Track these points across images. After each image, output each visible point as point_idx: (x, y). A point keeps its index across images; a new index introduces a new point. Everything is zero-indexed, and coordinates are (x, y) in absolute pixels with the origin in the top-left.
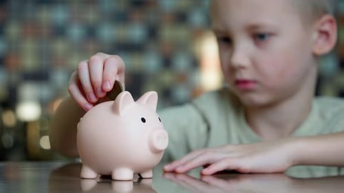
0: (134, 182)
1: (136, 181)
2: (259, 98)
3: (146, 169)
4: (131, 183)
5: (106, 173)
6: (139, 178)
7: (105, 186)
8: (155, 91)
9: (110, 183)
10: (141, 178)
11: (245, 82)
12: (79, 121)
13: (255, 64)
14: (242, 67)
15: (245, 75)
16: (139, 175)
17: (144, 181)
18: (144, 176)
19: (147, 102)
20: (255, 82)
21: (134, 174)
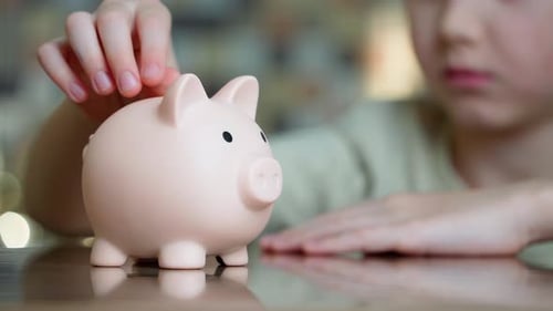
0: (207, 276)
1: (212, 271)
2: (493, 111)
3: (234, 246)
4: (201, 275)
5: (145, 253)
6: (218, 265)
7: (146, 283)
8: (253, 75)
9: (156, 276)
10: (222, 266)
11: (467, 73)
12: (86, 141)
13: (492, 34)
14: (465, 42)
15: (470, 59)
16: (219, 259)
17: (228, 273)
18: (228, 260)
19: (236, 98)
20: (487, 75)
21: (207, 256)
